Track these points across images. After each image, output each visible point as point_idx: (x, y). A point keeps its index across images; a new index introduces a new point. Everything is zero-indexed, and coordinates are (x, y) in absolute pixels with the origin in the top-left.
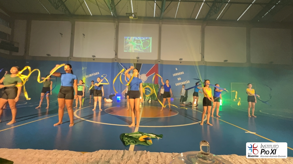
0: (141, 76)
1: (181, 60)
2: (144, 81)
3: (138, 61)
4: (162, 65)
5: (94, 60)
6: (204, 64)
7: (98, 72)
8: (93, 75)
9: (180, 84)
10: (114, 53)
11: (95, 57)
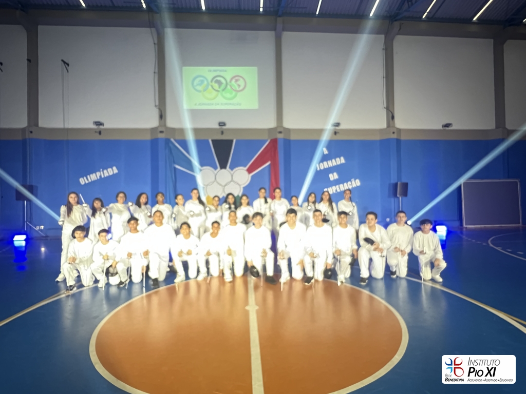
0: (232, 172)
1: (337, 128)
2: (242, 186)
3: (222, 133)
4: (288, 143)
5: (100, 133)
6: (395, 136)
7: (114, 168)
8: (100, 176)
9: (336, 190)
10: (155, 113)
11: (101, 127)
